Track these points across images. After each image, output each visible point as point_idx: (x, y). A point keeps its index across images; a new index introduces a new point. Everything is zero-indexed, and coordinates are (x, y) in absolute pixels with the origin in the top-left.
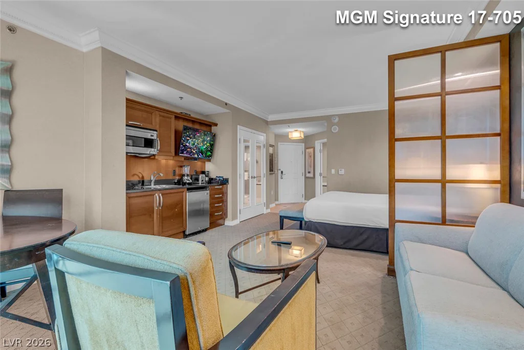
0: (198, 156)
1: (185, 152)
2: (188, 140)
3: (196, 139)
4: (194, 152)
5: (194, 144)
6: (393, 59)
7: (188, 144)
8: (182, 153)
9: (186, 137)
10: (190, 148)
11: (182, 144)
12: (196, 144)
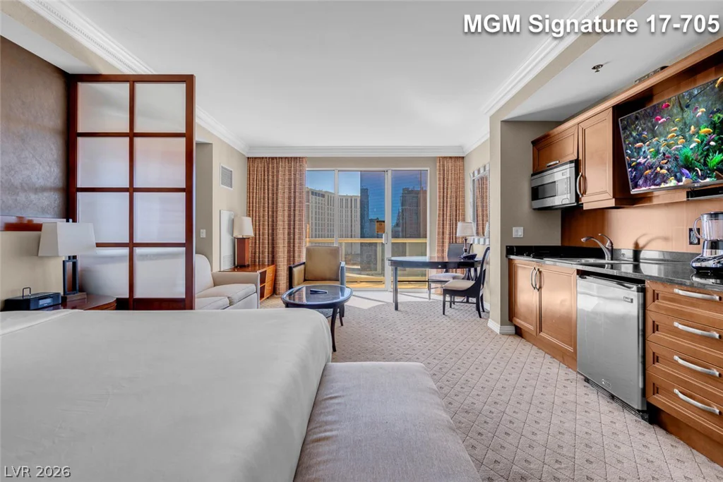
0: (679, 180)
1: (641, 182)
2: (640, 148)
3: (661, 135)
4: (664, 171)
5: (658, 152)
6: (188, 80)
7: (641, 160)
8: (636, 186)
9: (633, 145)
10: (651, 168)
11: (630, 167)
12: (662, 149)
